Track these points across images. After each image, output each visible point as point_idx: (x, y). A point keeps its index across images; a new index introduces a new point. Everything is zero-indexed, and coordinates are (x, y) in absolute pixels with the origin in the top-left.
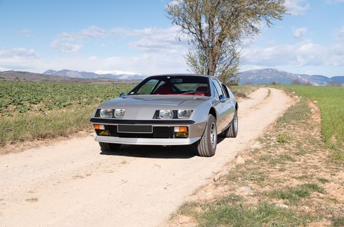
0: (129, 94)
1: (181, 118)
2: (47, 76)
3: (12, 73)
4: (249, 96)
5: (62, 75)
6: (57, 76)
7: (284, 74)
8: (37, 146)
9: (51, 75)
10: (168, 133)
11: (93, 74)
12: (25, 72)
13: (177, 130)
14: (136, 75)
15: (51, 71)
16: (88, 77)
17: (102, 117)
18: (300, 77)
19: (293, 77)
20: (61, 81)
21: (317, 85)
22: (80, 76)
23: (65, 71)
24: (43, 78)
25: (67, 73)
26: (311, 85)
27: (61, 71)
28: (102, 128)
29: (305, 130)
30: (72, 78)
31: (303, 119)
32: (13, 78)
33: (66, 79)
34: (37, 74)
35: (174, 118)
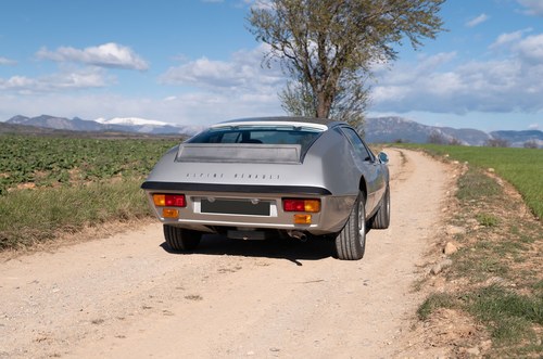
2: (14, 127)
5: (39, 124)
6: (32, 127)
7: (414, 126)
9: (21, 125)
11: (93, 123)
14: (166, 126)
15: (21, 118)
16: (83, 128)
18: (439, 131)
19: (429, 131)
20: (38, 135)
21: (466, 144)
22: (71, 127)
23: (45, 118)
24: (7, 130)
25: (49, 121)
26: (459, 144)
27: (37, 119)
30: (56, 130)
33: (47, 131)
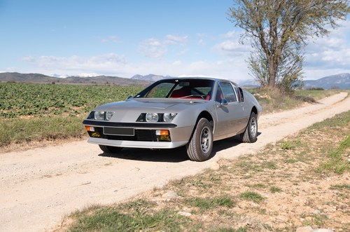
0: (135, 97)
1: (166, 121)
2: (135, 81)
3: (103, 78)
4: (319, 101)
5: (148, 79)
6: (144, 81)
8: (44, 146)
10: (151, 136)
12: (114, 77)
13: (158, 133)
15: (138, 76)
17: (96, 119)
23: (151, 75)
24: (131, 83)
25: (153, 77)
27: (147, 76)
28: (92, 129)
29: (331, 137)
31: (339, 125)
32: (104, 82)
34: (125, 79)
35: (159, 121)
